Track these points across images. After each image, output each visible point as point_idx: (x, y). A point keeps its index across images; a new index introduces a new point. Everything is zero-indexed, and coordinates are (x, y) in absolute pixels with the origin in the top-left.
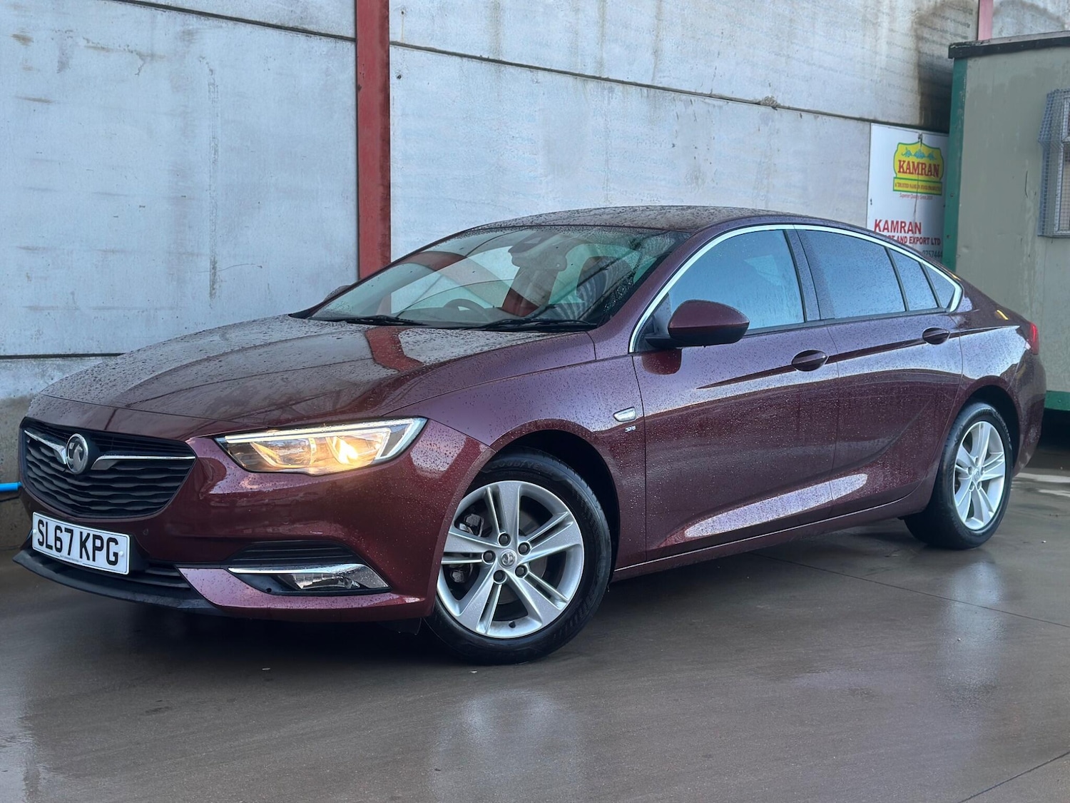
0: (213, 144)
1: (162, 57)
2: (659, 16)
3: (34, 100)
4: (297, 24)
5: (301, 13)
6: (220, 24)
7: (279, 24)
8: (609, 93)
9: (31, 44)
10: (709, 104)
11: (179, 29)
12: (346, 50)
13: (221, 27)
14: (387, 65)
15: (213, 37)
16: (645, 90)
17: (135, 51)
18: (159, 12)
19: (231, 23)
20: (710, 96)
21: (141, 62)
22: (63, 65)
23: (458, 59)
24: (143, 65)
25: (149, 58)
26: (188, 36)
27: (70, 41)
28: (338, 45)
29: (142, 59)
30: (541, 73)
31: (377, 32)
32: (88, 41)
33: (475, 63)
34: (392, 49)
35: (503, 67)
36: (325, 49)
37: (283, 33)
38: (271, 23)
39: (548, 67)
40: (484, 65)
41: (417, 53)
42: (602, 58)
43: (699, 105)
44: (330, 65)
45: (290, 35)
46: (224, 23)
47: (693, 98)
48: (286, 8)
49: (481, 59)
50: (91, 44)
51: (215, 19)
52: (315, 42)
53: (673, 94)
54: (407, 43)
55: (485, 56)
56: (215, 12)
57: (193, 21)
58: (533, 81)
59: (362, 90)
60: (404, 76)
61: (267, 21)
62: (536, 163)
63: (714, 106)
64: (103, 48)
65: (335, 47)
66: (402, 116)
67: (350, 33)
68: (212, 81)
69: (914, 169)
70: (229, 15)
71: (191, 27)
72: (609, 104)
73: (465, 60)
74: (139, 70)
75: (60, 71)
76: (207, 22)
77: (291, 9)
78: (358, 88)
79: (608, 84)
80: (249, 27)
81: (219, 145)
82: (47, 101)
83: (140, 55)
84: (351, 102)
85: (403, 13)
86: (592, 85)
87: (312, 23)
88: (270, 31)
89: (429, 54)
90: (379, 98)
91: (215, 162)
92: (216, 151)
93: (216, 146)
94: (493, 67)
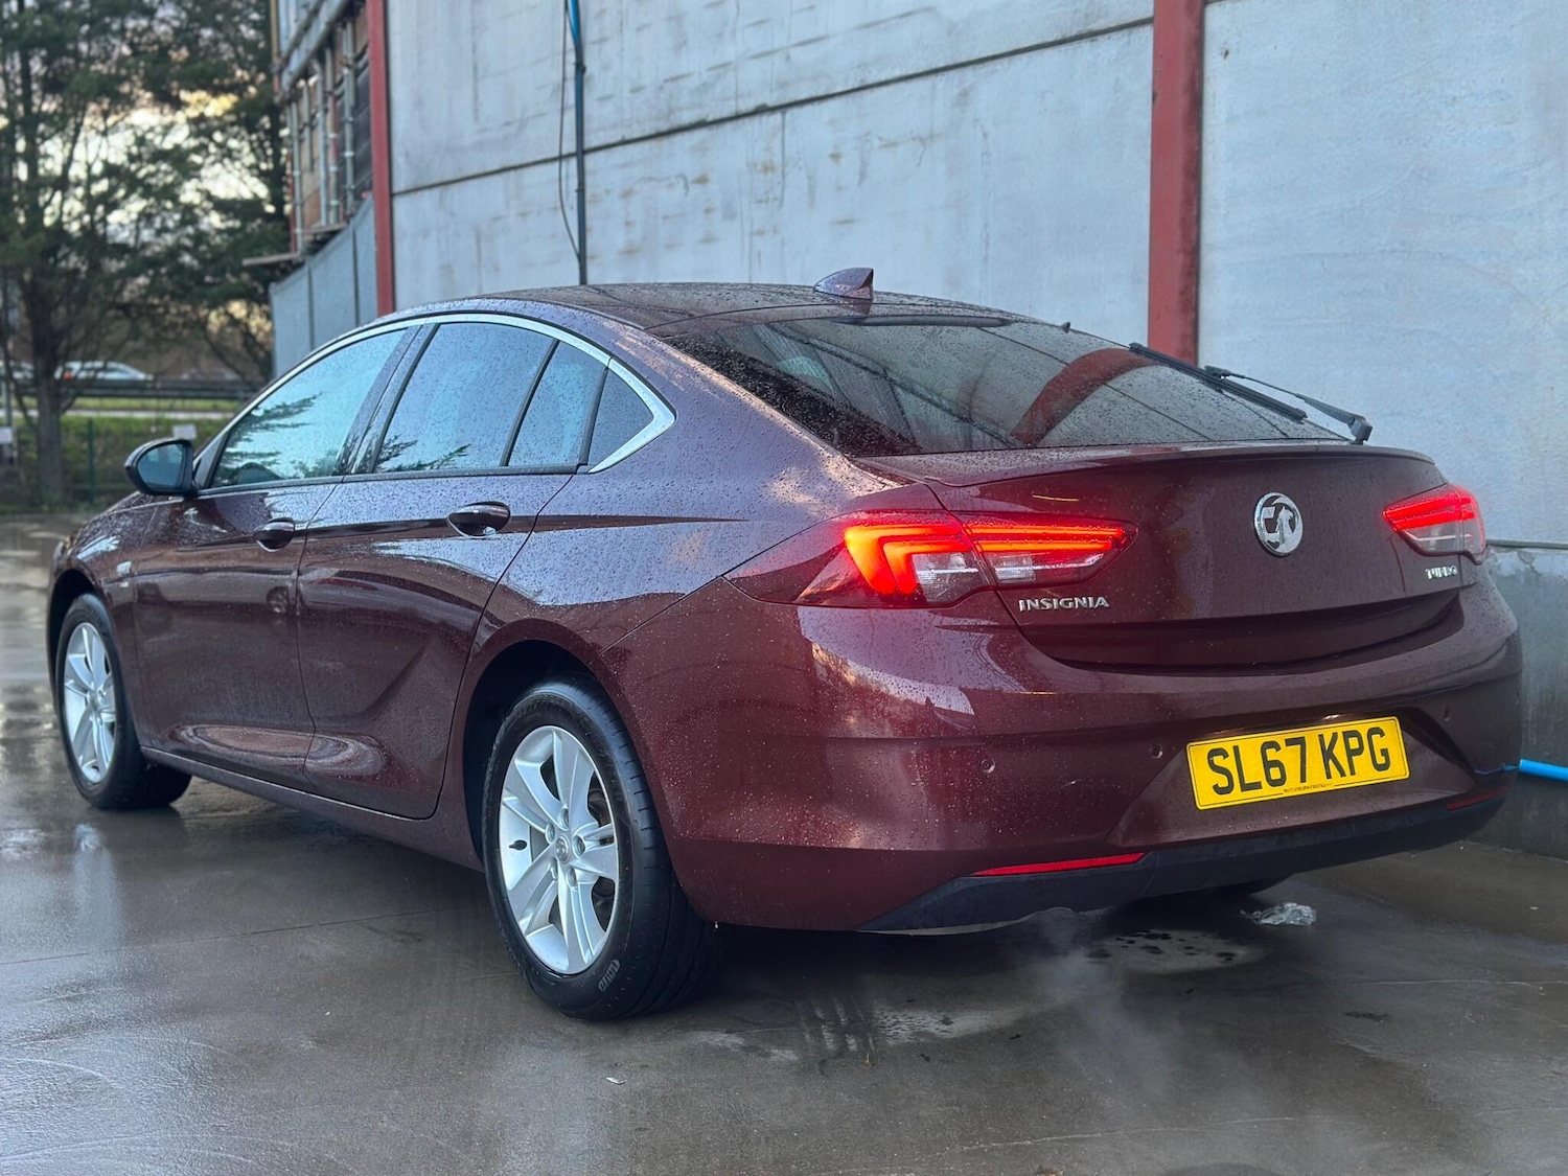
0: (984, 235)
1: (940, 135)
3: (843, 222)
5: (1087, 8)
6: (995, 67)
7: (1060, 36)
9: (841, 160)
11: (956, 91)
12: (1142, 41)
13: (997, 70)
15: (988, 85)
17: (917, 136)
18: (940, 77)
19: (1005, 61)
21: (921, 149)
22: (863, 175)
24: (923, 151)
25: (929, 140)
26: (964, 97)
27: (868, 146)
28: (1133, 37)
29: (923, 144)
32: (880, 139)
34: (1212, 10)
36: (1114, 51)
37: (1063, 48)
38: (1050, 39)
44: (1119, 72)
45: (1069, 47)
46: (998, 64)
50: (884, 143)
52: (1101, 44)
56: (990, 54)
57: (969, 74)
61: (1046, 39)
64: (892, 144)
65: (1127, 40)
66: (1227, 120)
67: (1149, 11)
68: (985, 148)
70: (1006, 50)
71: (967, 84)
74: (920, 159)
75: (860, 183)
76: (983, 71)
77: (1075, 8)
78: (1154, 97)
80: (1025, 56)
81: (991, 234)
82: (851, 221)
83: (922, 140)
84: (1144, 122)
87: (1099, 18)
88: (1049, 52)
91: (986, 258)
92: (987, 243)
93: (988, 235)
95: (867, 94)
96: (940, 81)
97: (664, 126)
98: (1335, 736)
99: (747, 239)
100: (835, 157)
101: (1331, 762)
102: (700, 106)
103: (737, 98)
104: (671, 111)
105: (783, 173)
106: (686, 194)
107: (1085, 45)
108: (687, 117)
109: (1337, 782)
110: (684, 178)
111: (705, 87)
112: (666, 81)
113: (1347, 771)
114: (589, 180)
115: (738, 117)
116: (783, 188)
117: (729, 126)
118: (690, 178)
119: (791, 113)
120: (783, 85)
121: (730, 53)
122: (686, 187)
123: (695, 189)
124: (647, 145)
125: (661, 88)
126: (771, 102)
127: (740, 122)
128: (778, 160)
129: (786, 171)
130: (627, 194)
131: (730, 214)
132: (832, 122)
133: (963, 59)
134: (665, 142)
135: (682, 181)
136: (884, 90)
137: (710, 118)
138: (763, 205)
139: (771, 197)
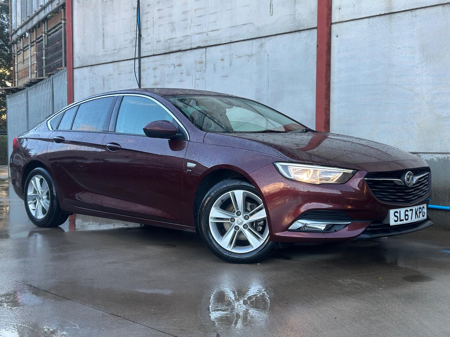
0: (268, 80)
1: (254, 55)
3: (224, 76)
7: (290, 31)
9: (224, 61)
11: (259, 44)
12: (314, 33)
15: (269, 43)
19: (274, 37)
21: (249, 58)
22: (231, 65)
23: (367, 20)
25: (251, 56)
26: (262, 45)
27: (232, 57)
30: (418, 11)
31: (325, 21)
32: (236, 55)
33: (377, 18)
34: (334, 27)
35: (393, 15)
36: (306, 35)
37: (291, 34)
40: (382, 18)
41: (345, 24)
44: (308, 41)
46: (272, 38)
48: (292, 24)
49: (380, 15)
50: (237, 56)
52: (302, 34)
54: (341, 21)
56: (269, 35)
57: (263, 40)
60: (339, 35)
62: (414, 58)
64: (240, 57)
65: (310, 33)
66: (338, 52)
67: (316, 25)
68: (268, 58)
70: (274, 34)
71: (262, 42)
73: (371, 19)
74: (248, 61)
75: (230, 67)
76: (267, 39)
77: (294, 24)
78: (318, 46)
80: (280, 36)
81: (270, 80)
82: (227, 76)
83: (249, 56)
85: (340, 9)
87: (302, 27)
88: (287, 35)
89: (352, 22)
90: (326, 48)
91: (268, 86)
94: (387, 17)
95: (232, 44)
96: (254, 41)
97: (168, 51)
99: (194, 81)
100: (222, 60)
102: (179, 46)
103: (191, 44)
104: (170, 47)
105: (206, 64)
106: (174, 69)
107: (297, 33)
108: (174, 49)
110: (174, 65)
111: (181, 41)
112: (168, 39)
114: (142, 65)
115: (191, 49)
116: (206, 67)
117: (188, 51)
118: (176, 65)
119: (208, 49)
120: (206, 41)
121: (189, 32)
122: (174, 67)
123: (177, 68)
124: (162, 56)
125: (167, 41)
126: (201, 46)
127: (192, 50)
128: (204, 60)
129: (207, 63)
130: (155, 69)
131: (188, 74)
132: (221, 51)
133: (261, 36)
134: (168, 56)
135: (173, 66)
136: (237, 43)
137: (183, 49)
138: (200, 72)
139: (202, 70)
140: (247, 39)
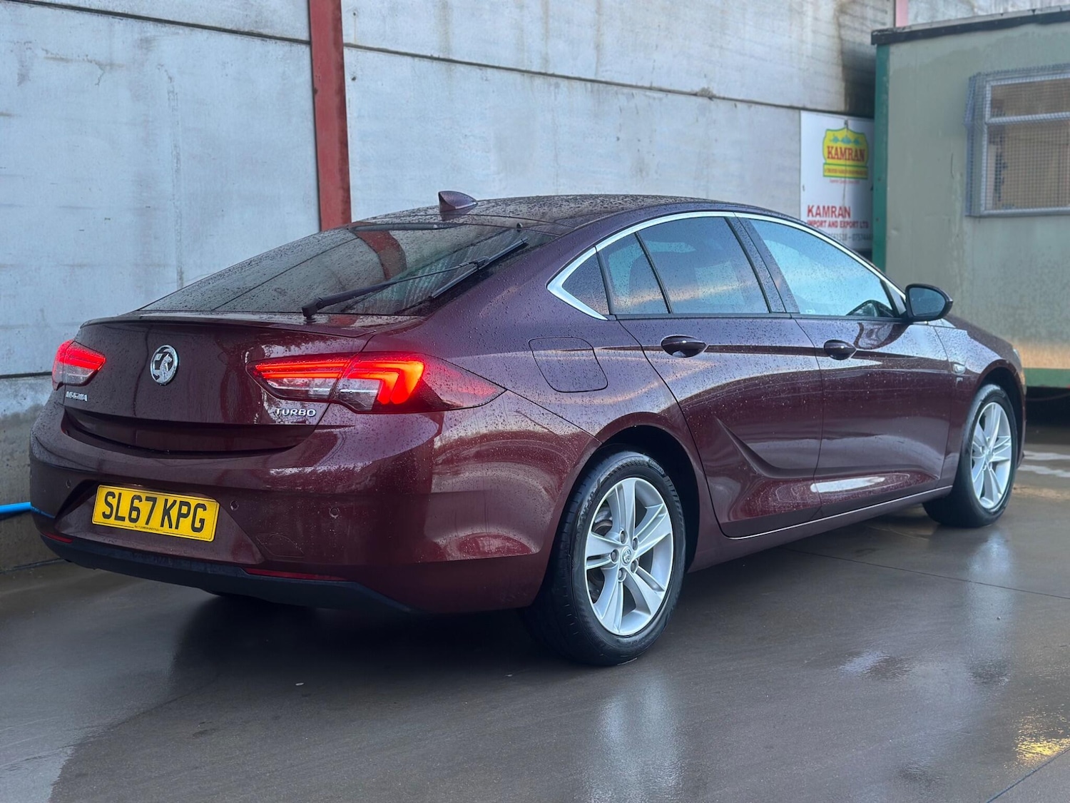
0: (174, 153)
1: (121, 66)
2: (599, 11)
4: (252, 29)
5: (257, 16)
6: (177, 31)
7: (235, 29)
8: (555, 88)
10: (649, 97)
11: (137, 36)
12: (301, 53)
13: (178, 33)
14: (341, 67)
15: (171, 44)
16: (589, 84)
17: (94, 60)
18: (116, 20)
19: (187, 30)
20: (650, 89)
21: (100, 72)
23: (409, 59)
24: (103, 74)
25: (108, 68)
26: (146, 43)
27: (29, 52)
28: (293, 48)
29: (102, 69)
31: (331, 34)
32: (47, 52)
33: (426, 63)
34: (346, 51)
35: (453, 66)
36: (281, 53)
37: (239, 37)
38: (227, 27)
39: (497, 65)
40: (435, 64)
41: (370, 54)
42: (547, 54)
43: (640, 98)
44: (286, 69)
45: (246, 39)
46: (181, 30)
47: (634, 91)
48: (241, 12)
49: (432, 58)
50: (49, 55)
51: (171, 26)
52: (272, 46)
53: (615, 88)
54: (359, 45)
55: (436, 55)
56: (171, 19)
57: (150, 29)
58: (482, 79)
59: (319, 93)
60: (359, 77)
61: (222, 26)
62: (489, 161)
63: (654, 98)
64: (62, 59)
65: (291, 50)
67: (304, 36)
68: (172, 89)
69: (842, 154)
70: (186, 21)
71: (149, 34)
72: (556, 99)
73: (417, 59)
74: (99, 80)
75: (20, 83)
76: (164, 29)
77: (245, 13)
78: (314, 91)
79: (553, 80)
80: (206, 33)
81: (182, 154)
82: (9, 115)
83: (100, 65)
84: (307, 104)
85: (354, 14)
86: (538, 81)
87: (267, 27)
88: (226, 36)
89: (382, 55)
90: (336, 100)
91: (177, 171)
92: (178, 160)
93: (178, 154)
94: (443, 65)
96: (119, 24)
98: (175, 502)
101: (166, 517)
109: (166, 530)
113: (174, 526)
140: (88, 7)
